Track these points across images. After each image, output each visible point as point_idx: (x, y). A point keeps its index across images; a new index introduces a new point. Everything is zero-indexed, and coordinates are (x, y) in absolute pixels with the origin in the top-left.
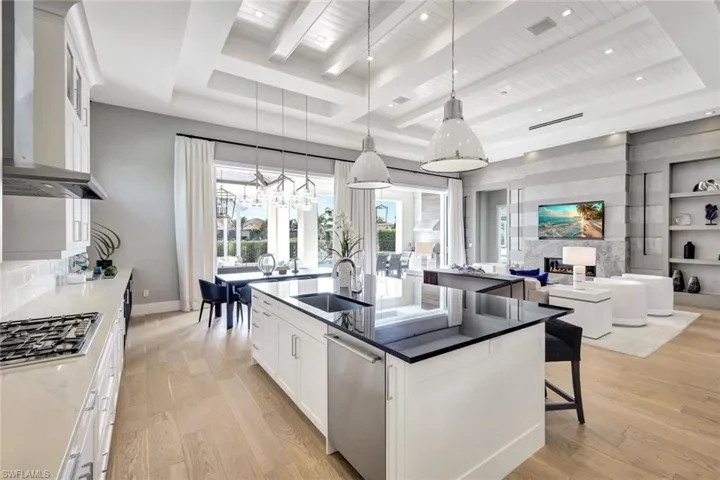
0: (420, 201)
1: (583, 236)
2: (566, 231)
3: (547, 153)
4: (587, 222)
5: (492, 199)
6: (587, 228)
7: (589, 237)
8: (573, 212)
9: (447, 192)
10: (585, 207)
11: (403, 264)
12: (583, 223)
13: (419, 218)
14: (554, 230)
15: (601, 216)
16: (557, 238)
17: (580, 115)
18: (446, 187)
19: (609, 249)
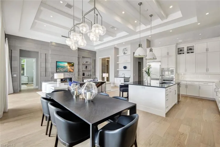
1: (69, 71)
2: (64, 70)
4: (70, 67)
6: (70, 69)
7: (70, 72)
8: (66, 64)
10: (69, 63)
12: (69, 67)
14: (61, 70)
15: (73, 65)
16: (62, 72)
19: (75, 74)
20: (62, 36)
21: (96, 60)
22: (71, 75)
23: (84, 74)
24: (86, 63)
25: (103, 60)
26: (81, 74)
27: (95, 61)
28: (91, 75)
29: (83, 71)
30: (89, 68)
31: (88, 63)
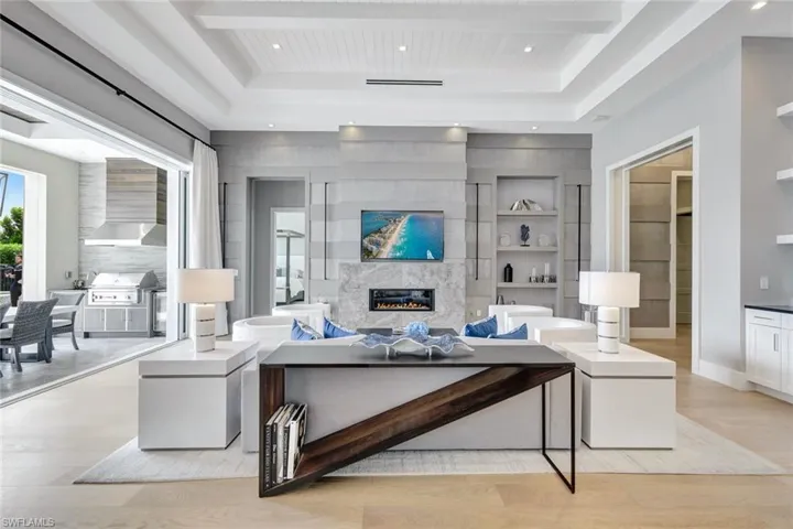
0: (103, 182)
3: (372, 134)
5: (265, 194)
9: (189, 167)
11: (56, 322)
13: (99, 218)
17: (439, 83)
18: (189, 155)
19: (449, 273)
20: (370, 82)
21: (589, 186)
22: (427, 277)
23: (508, 274)
24: (524, 211)
25: (638, 178)
26: (491, 269)
27: (581, 193)
28: (553, 280)
29: (499, 253)
30: (541, 238)
31: (537, 209)
